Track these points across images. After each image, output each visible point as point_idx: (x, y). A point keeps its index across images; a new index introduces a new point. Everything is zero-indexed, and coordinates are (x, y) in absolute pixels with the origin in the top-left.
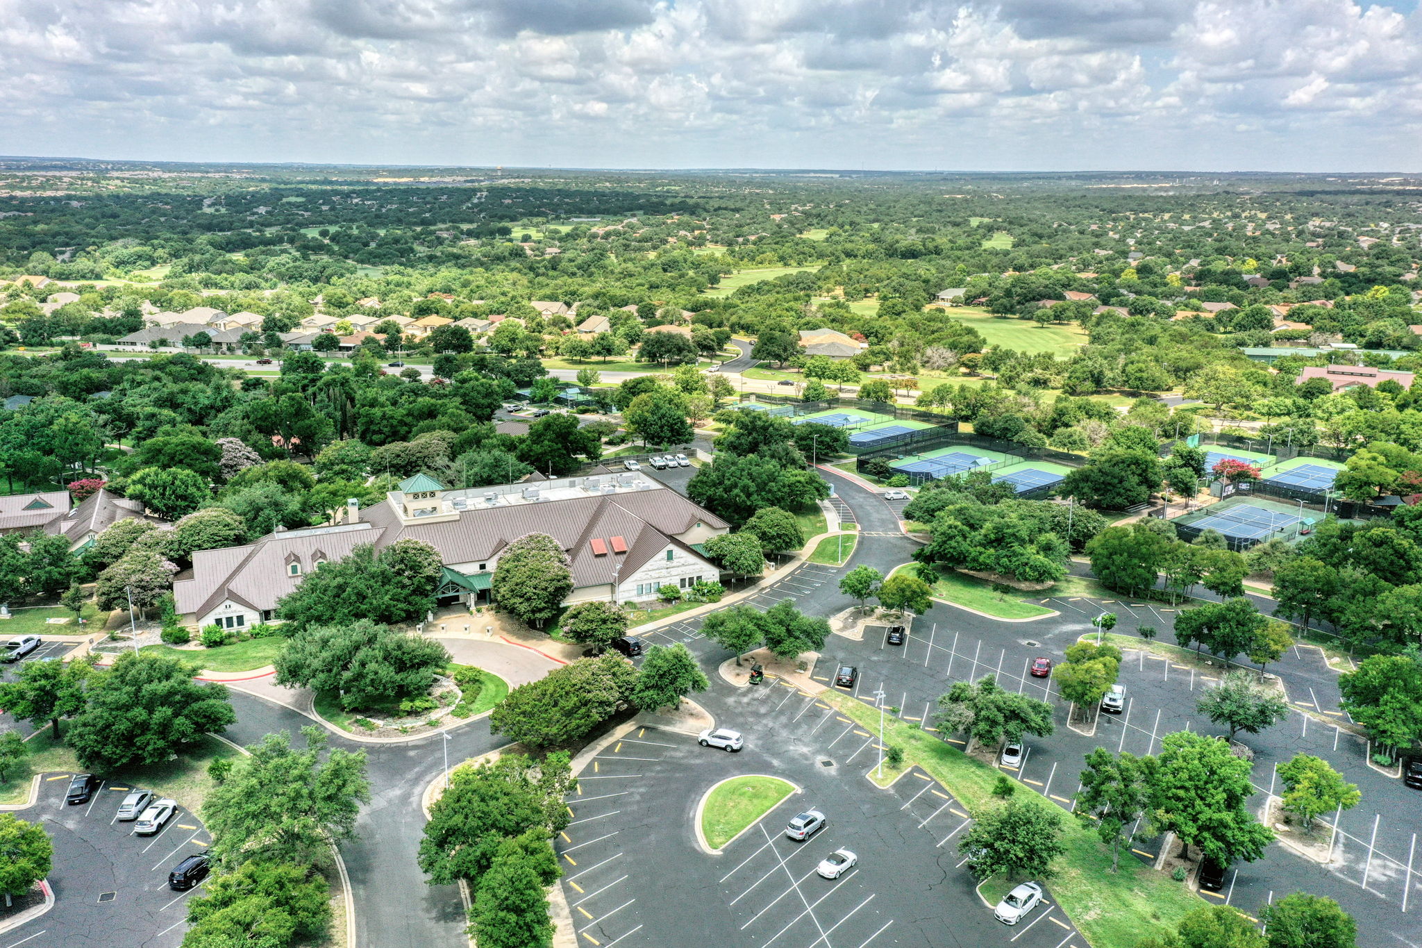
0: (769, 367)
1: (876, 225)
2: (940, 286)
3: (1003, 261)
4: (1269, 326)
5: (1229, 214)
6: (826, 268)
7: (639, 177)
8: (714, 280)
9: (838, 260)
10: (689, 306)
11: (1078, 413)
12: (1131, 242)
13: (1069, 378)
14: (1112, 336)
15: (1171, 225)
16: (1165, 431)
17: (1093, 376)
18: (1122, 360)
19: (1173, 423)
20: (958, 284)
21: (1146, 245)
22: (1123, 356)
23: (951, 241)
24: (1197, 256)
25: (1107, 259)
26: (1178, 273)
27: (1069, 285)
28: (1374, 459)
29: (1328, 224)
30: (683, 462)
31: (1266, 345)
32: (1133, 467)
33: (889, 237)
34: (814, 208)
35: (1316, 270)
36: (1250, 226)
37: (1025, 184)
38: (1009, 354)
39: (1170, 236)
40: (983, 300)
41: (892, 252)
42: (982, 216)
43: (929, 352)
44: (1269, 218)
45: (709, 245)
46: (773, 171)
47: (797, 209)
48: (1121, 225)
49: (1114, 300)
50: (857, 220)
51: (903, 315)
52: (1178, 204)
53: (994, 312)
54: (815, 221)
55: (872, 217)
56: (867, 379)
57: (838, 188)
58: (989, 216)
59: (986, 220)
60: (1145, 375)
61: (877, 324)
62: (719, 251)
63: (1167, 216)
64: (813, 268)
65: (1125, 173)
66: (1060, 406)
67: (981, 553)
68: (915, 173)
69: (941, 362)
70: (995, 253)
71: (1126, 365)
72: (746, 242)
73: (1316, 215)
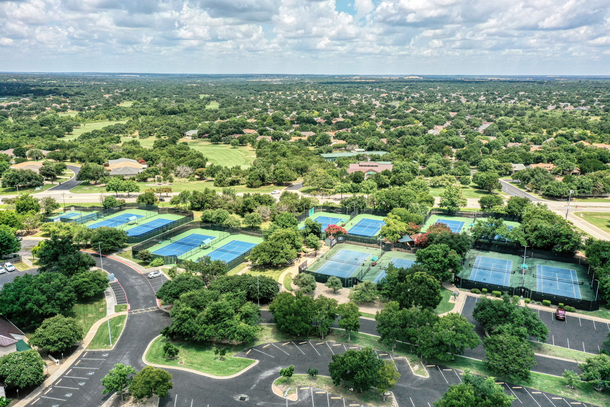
0: (88, 184)
1: (156, 99)
2: (186, 129)
3: (215, 114)
4: (330, 143)
5: (303, 91)
6: (130, 121)
7: (33, 76)
8: (69, 130)
9: (137, 117)
10: (48, 148)
11: (255, 203)
12: (268, 104)
13: (249, 179)
14: (266, 153)
15: (283, 97)
16: (298, 209)
17: (260, 177)
18: (272, 167)
19: (301, 204)
20: (194, 128)
21: (274, 105)
22: (273, 165)
23: (191, 106)
24: (295, 110)
25: (259, 113)
26: (289, 118)
27: (245, 126)
28: (396, 218)
29: (339, 95)
30: (10, 269)
31: (330, 152)
32: (287, 239)
33: (162, 105)
34: (126, 91)
35: (340, 115)
36: (312, 97)
37: (222, 80)
38: (219, 168)
39: (283, 101)
40: (207, 135)
41: (164, 112)
42: (205, 94)
43: (178, 168)
44: (318, 93)
45: (69, 111)
46: (107, 74)
47: (117, 92)
48: (263, 97)
49: (264, 133)
50: (147, 97)
51: (166, 147)
52: (283, 87)
53: (212, 141)
54: (127, 97)
55: (154, 95)
56: (144, 188)
57: (139, 81)
58: (208, 94)
59: (207, 96)
60: (284, 175)
61: (151, 154)
62: (73, 114)
63: (280, 93)
64: (124, 122)
65: (262, 75)
66: (246, 199)
67: (205, 329)
68: (175, 75)
69: (185, 174)
70: (211, 111)
71: (275, 170)
72: (90, 109)
73: (334, 91)
